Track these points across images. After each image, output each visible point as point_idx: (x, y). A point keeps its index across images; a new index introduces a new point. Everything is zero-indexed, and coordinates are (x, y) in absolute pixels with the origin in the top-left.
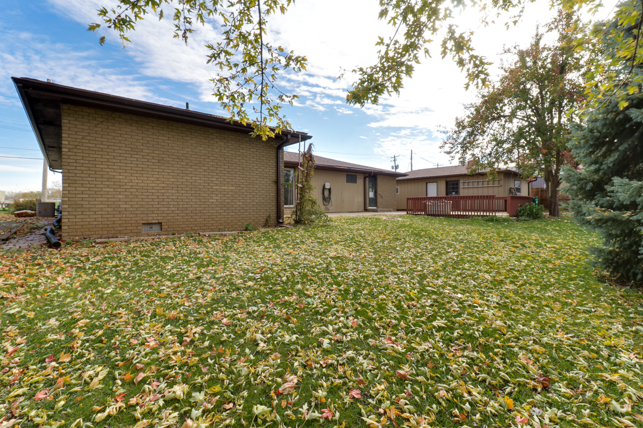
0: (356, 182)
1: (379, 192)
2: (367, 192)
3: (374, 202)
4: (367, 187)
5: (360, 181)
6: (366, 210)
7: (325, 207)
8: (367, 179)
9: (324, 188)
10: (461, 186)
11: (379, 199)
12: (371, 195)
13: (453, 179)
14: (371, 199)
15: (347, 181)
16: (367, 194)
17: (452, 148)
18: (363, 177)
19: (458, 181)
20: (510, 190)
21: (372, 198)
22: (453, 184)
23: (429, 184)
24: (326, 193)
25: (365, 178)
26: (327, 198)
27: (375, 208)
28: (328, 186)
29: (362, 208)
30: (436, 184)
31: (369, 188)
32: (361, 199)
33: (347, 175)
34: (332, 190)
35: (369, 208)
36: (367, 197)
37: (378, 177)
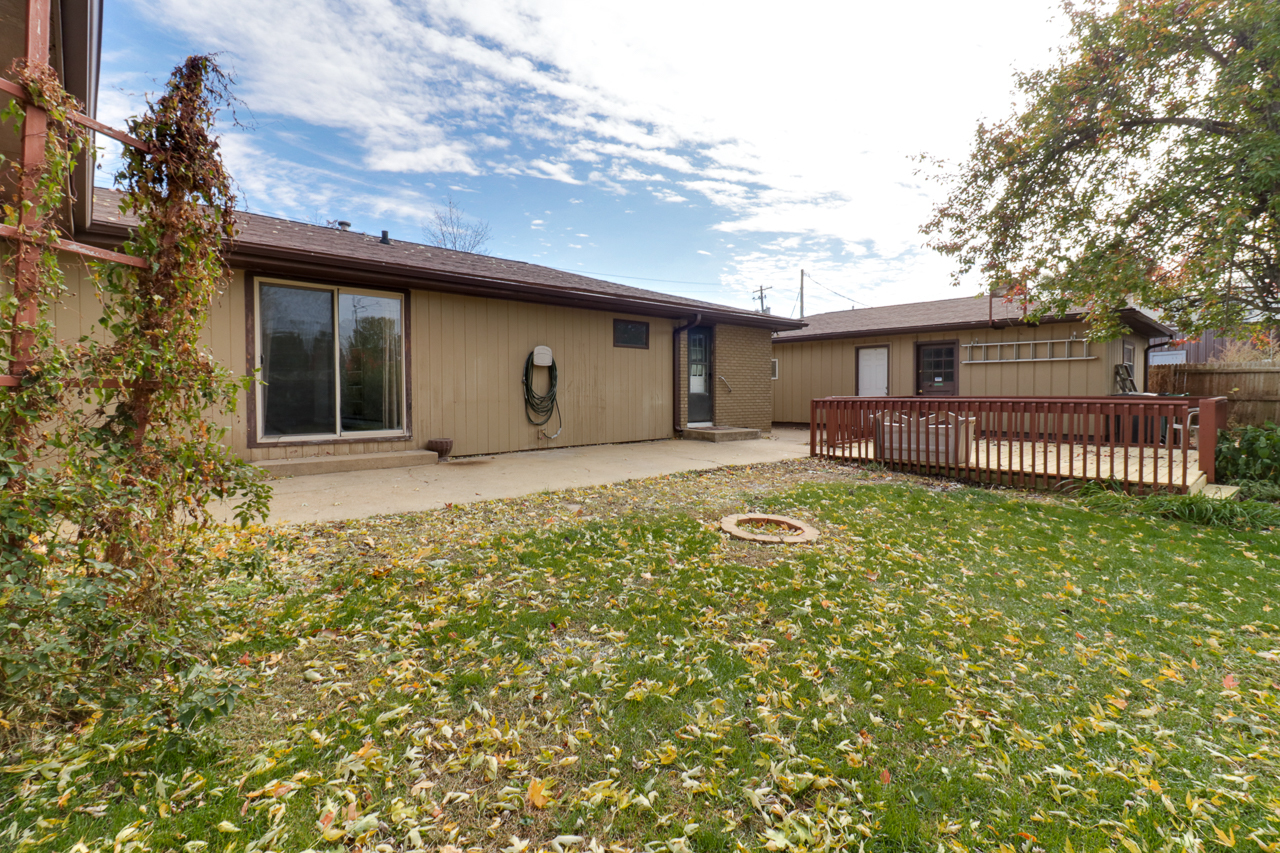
0: (646, 346)
1: (719, 375)
2: (684, 375)
3: (704, 406)
4: (684, 360)
5: (660, 344)
6: (678, 434)
7: (533, 430)
8: (684, 336)
9: (530, 366)
10: (963, 358)
11: (721, 399)
12: (697, 385)
13: (937, 338)
14: (694, 399)
15: (618, 342)
16: (683, 383)
17: (960, 232)
18: (670, 330)
19: (955, 343)
20: (1117, 373)
21: (698, 396)
22: (938, 353)
23: (863, 353)
24: (539, 384)
25: (676, 333)
26: (543, 399)
27: (709, 424)
28: (543, 357)
29: (667, 428)
30: (884, 351)
31: (690, 362)
32: (664, 400)
33: (616, 321)
34: (559, 373)
35: (690, 425)
36: (683, 392)
37: (718, 329)
